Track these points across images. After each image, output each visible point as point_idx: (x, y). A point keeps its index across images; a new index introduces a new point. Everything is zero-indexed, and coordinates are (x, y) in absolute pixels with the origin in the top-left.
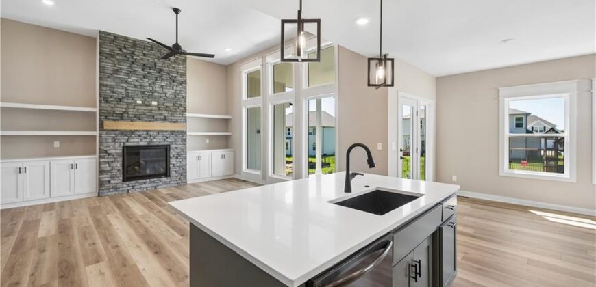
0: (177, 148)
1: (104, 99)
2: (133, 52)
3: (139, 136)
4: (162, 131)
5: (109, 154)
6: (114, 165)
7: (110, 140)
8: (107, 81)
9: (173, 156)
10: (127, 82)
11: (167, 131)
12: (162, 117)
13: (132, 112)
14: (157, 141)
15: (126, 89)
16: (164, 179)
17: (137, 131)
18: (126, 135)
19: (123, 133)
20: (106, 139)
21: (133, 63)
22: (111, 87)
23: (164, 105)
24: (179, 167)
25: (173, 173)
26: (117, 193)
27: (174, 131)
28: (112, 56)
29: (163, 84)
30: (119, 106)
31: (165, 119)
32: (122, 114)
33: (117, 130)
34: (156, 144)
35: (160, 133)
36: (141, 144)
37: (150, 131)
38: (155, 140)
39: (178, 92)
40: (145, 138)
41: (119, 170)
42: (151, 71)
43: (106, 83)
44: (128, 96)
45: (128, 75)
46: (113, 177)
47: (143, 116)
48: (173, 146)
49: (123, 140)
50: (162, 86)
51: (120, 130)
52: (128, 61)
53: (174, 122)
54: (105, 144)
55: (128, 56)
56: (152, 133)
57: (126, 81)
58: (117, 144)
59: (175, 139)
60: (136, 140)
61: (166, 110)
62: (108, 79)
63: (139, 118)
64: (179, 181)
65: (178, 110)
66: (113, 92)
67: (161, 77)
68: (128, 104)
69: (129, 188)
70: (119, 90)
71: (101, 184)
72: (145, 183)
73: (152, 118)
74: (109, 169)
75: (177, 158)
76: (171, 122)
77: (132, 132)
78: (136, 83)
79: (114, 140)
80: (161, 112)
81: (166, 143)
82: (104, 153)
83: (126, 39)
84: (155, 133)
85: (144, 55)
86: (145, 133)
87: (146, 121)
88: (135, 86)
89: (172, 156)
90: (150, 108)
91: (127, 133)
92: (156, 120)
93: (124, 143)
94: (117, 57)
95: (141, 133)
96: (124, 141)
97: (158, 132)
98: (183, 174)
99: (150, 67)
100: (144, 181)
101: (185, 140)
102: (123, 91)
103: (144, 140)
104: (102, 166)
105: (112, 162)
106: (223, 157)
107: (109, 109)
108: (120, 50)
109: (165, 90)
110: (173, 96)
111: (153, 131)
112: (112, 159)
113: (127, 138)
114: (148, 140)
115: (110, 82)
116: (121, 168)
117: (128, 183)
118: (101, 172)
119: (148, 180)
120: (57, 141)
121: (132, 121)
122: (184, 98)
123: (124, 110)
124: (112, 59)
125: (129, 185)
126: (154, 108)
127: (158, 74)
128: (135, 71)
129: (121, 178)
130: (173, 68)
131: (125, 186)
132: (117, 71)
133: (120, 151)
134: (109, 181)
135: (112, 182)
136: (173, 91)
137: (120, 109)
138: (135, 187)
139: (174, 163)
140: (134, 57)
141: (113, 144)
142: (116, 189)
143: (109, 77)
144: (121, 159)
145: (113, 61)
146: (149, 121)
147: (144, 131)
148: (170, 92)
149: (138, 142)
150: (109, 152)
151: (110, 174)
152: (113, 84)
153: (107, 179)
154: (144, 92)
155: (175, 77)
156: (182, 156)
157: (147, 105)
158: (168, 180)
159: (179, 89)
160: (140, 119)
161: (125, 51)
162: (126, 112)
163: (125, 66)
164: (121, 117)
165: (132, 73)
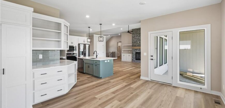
1: (133, 43)
2: (137, 31)
10: (136, 38)
13: (137, 45)
19: (135, 49)
22: (133, 40)
28: (134, 33)
44: (136, 41)
45: (136, 37)
46: (134, 58)
55: (136, 33)
71: (132, 59)
77: (137, 49)
79: (134, 51)
82: (132, 53)
83: (136, 29)
88: (138, 39)
115: (133, 39)
118: (132, 57)
132: (134, 37)
133: (135, 53)
137: (135, 44)
138: (138, 61)
142: (134, 61)
144: (135, 55)
145: (134, 35)
157: (140, 43)
162: (136, 45)
163: (136, 35)
164: (135, 46)
165: (137, 36)
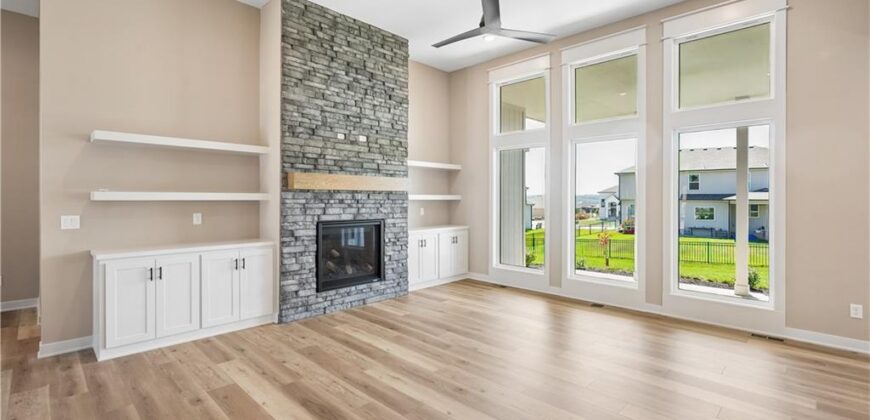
0: (394, 225)
1: (289, 129)
2: (333, 37)
3: (341, 201)
4: (374, 192)
5: (296, 238)
6: (304, 259)
7: (298, 211)
8: (294, 93)
9: (390, 241)
10: (323, 97)
11: (380, 193)
12: (375, 166)
13: (331, 155)
14: (368, 212)
15: (322, 111)
16: (376, 285)
17: (339, 192)
18: (322, 201)
19: (317, 195)
20: (292, 208)
21: (332, 59)
22: (299, 106)
23: (376, 143)
24: (398, 261)
25: (389, 273)
26: (308, 314)
27: (391, 192)
28: (302, 44)
29: (376, 103)
30: (312, 143)
31: (378, 170)
32: (316, 159)
33: (308, 191)
34: (366, 217)
35: (371, 197)
36: (345, 217)
37: (356, 192)
38: (363, 210)
39: (396, 118)
40: (350, 206)
41: (310, 270)
42: (359, 77)
43: (292, 96)
44: (324, 124)
45: (325, 82)
46: (301, 285)
47: (347, 164)
48: (389, 221)
49: (316, 209)
50: (374, 106)
51: (313, 191)
52: (326, 54)
53: (391, 175)
54: (290, 219)
55: (326, 46)
56: (359, 196)
57: (323, 95)
58: (309, 219)
59: (392, 208)
60: (337, 211)
61: (380, 153)
62: (296, 89)
63: (340, 167)
64: (398, 289)
65: (397, 153)
66: (303, 115)
67: (373, 87)
68: (326, 139)
69: (326, 304)
70: (312, 112)
71: (283, 297)
72: (349, 294)
73: (360, 168)
74: (296, 267)
75: (394, 243)
76: (387, 175)
77: (331, 193)
78: (338, 100)
79: (304, 209)
80: (372, 156)
81: (380, 216)
82: (287, 235)
83: (323, 11)
84: (365, 197)
85: (349, 44)
86: (350, 196)
87: (350, 172)
88: (335, 105)
89: (387, 240)
90: (356, 148)
91: (324, 197)
92: (366, 171)
93: (319, 216)
94: (309, 46)
95: (344, 196)
96: (319, 212)
97: (369, 194)
98: (403, 275)
99: (356, 69)
100: (347, 289)
101: (405, 210)
102: (318, 113)
103: (349, 210)
104: (286, 262)
105: (301, 254)
106: (455, 240)
107: (297, 149)
108: (314, 33)
109: (379, 114)
110: (390, 126)
111: (361, 192)
112: (301, 249)
113: (323, 205)
114: (354, 210)
115: (297, 95)
116: (314, 266)
117: (324, 294)
118: (284, 274)
119: (353, 288)
120: (198, 212)
121: (330, 172)
122: (405, 129)
123: (319, 151)
124: (302, 50)
125: (325, 299)
126: (362, 149)
127: (368, 83)
128: (335, 75)
129: (314, 286)
130: (390, 72)
131: (320, 300)
132: (309, 74)
133: (312, 232)
134: (296, 292)
135: (302, 293)
136: (390, 116)
137: (312, 151)
138: (335, 303)
139: (391, 253)
140: (335, 49)
141: (302, 218)
142: (307, 307)
143: (296, 85)
144: (314, 247)
145: (303, 54)
146: (356, 173)
147: (348, 192)
148: (385, 117)
149: (339, 214)
150: (297, 234)
151: (297, 277)
152: (303, 99)
153: (294, 288)
154: (348, 116)
155: (393, 89)
156: (401, 241)
157: (352, 143)
158: (383, 287)
159: (397, 112)
160: (342, 169)
161: (320, 34)
162: (322, 156)
163: (321, 64)
164: (315, 165)
165: (331, 78)
